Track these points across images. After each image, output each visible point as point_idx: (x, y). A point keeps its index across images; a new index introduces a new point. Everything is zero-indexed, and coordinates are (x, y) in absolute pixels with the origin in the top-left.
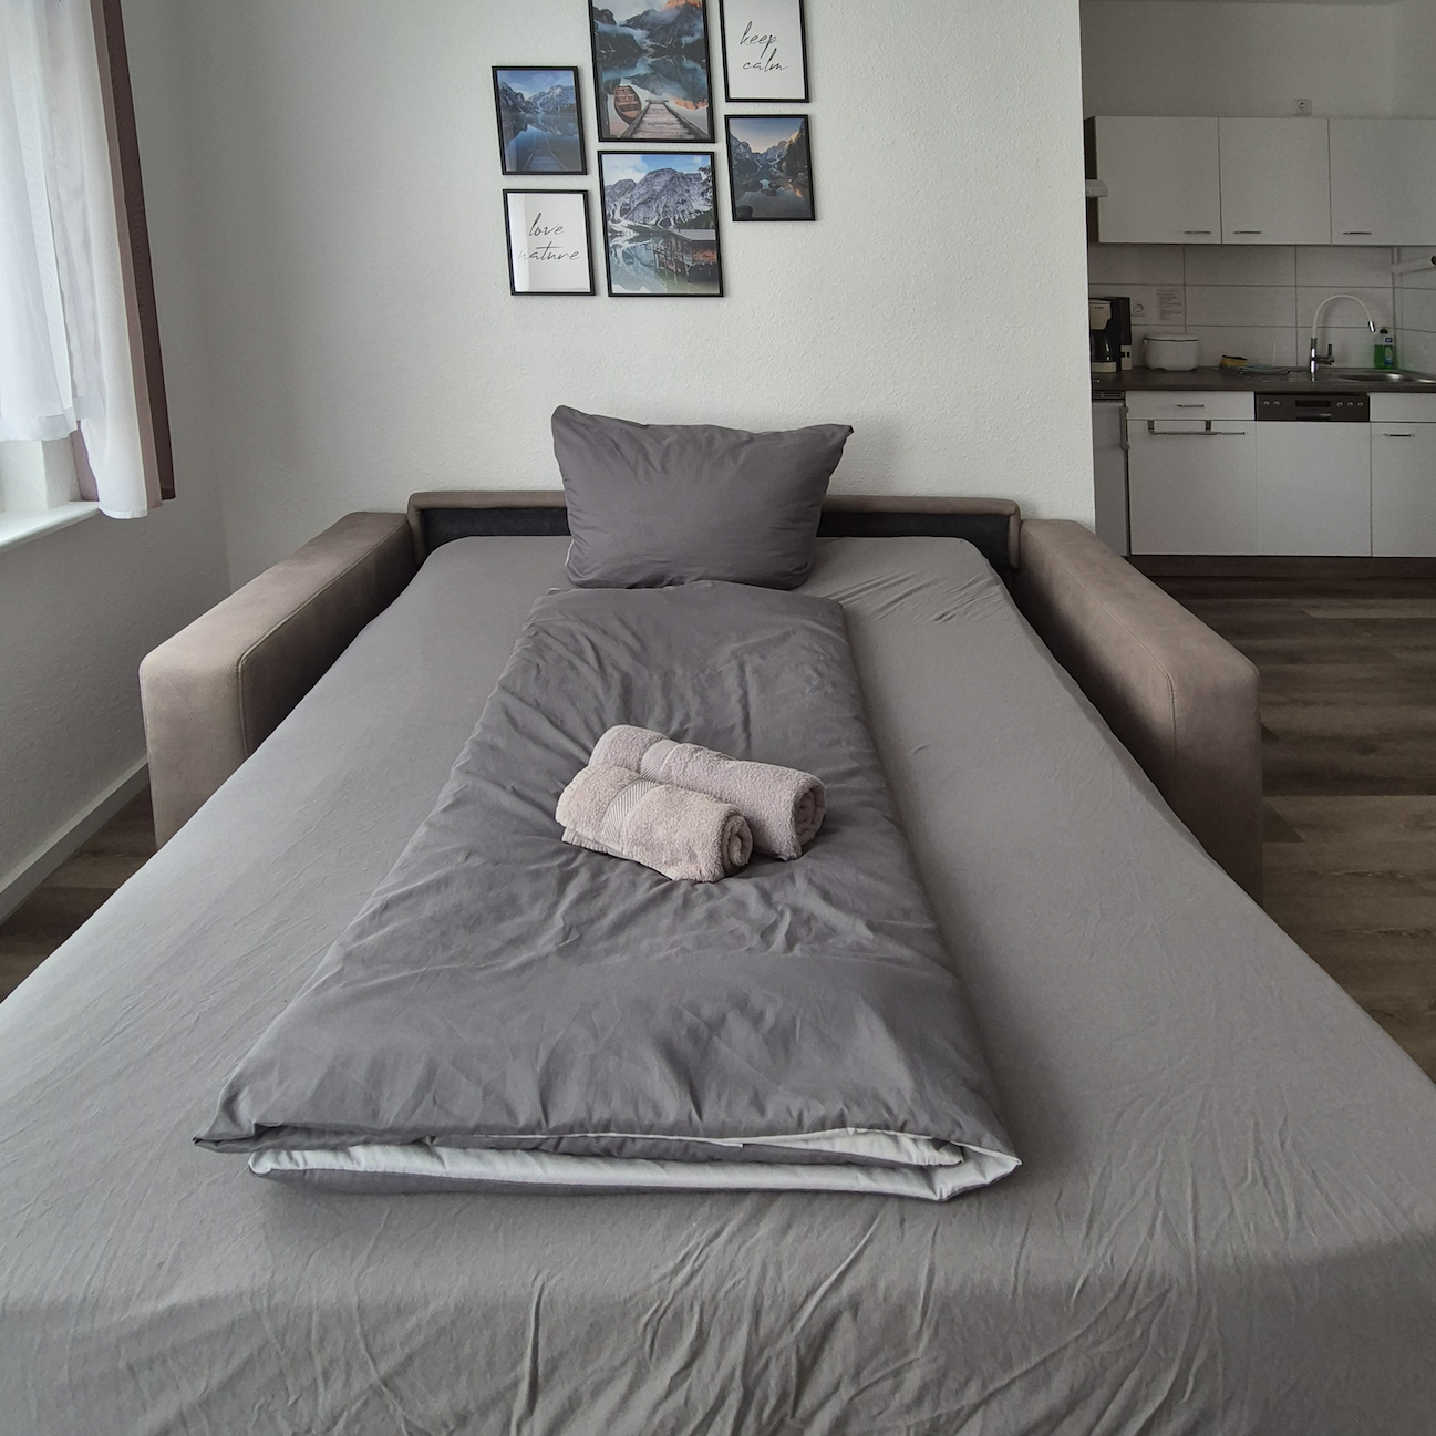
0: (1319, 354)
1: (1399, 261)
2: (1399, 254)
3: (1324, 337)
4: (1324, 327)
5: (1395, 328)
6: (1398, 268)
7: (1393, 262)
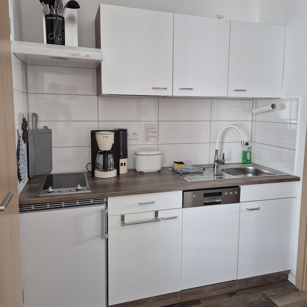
0: (218, 158)
1: (256, 107)
2: (256, 103)
3: (222, 148)
4: (222, 142)
5: (251, 142)
6: (255, 111)
7: (253, 108)
